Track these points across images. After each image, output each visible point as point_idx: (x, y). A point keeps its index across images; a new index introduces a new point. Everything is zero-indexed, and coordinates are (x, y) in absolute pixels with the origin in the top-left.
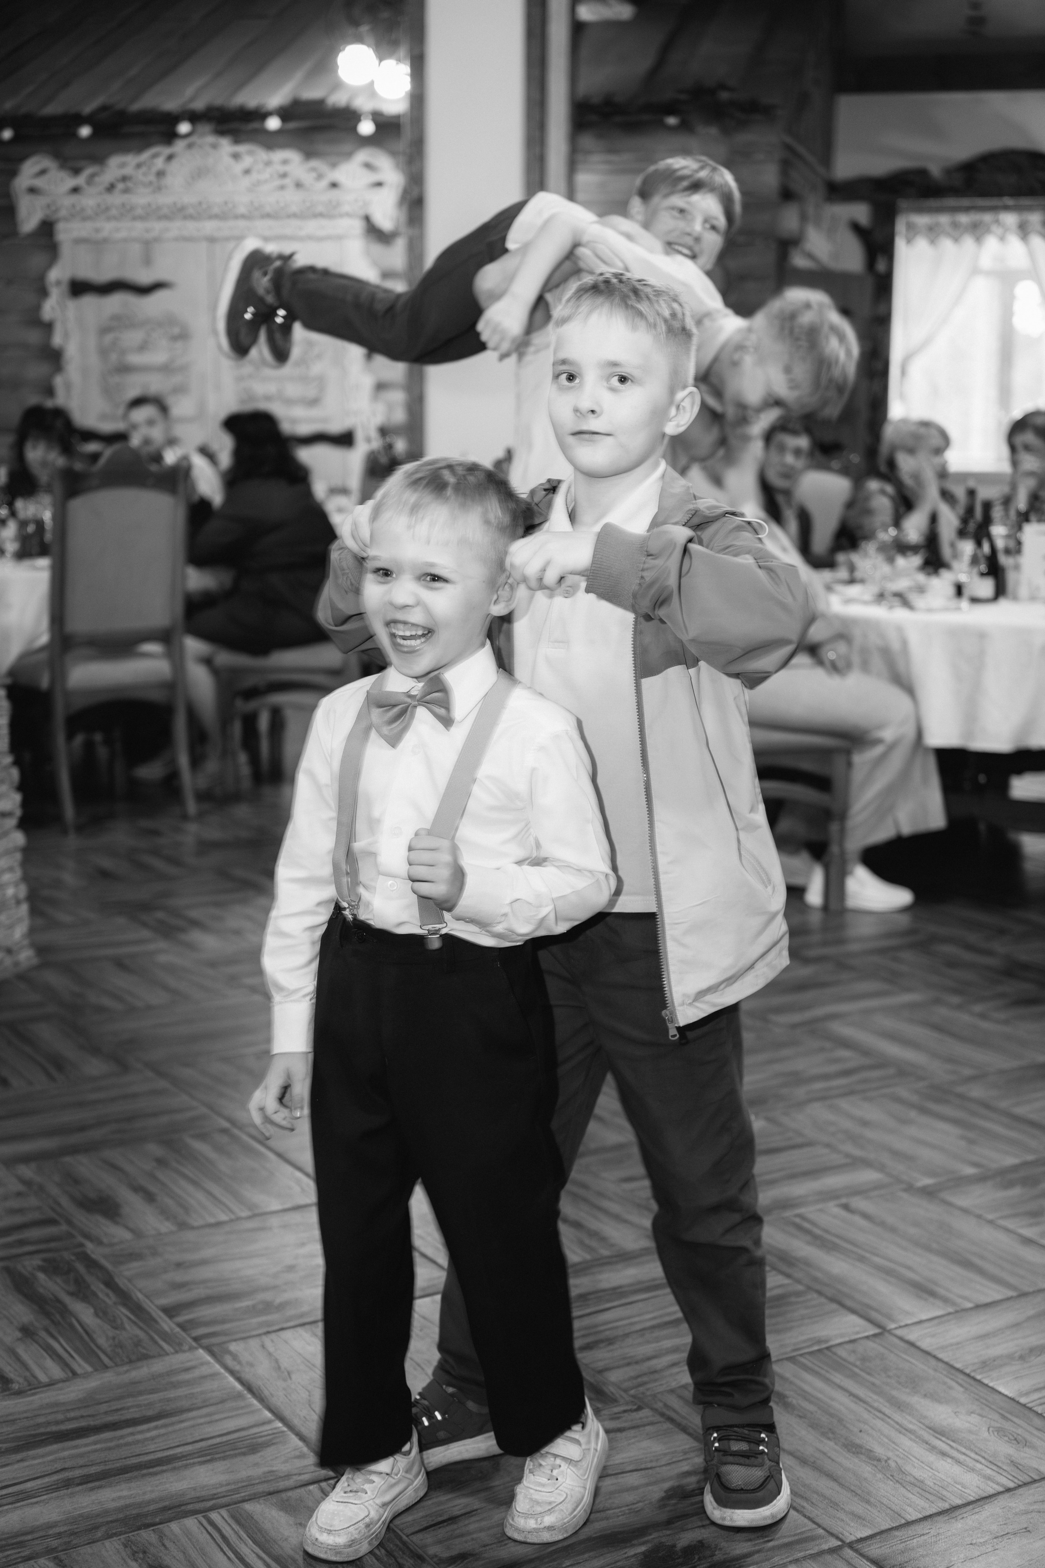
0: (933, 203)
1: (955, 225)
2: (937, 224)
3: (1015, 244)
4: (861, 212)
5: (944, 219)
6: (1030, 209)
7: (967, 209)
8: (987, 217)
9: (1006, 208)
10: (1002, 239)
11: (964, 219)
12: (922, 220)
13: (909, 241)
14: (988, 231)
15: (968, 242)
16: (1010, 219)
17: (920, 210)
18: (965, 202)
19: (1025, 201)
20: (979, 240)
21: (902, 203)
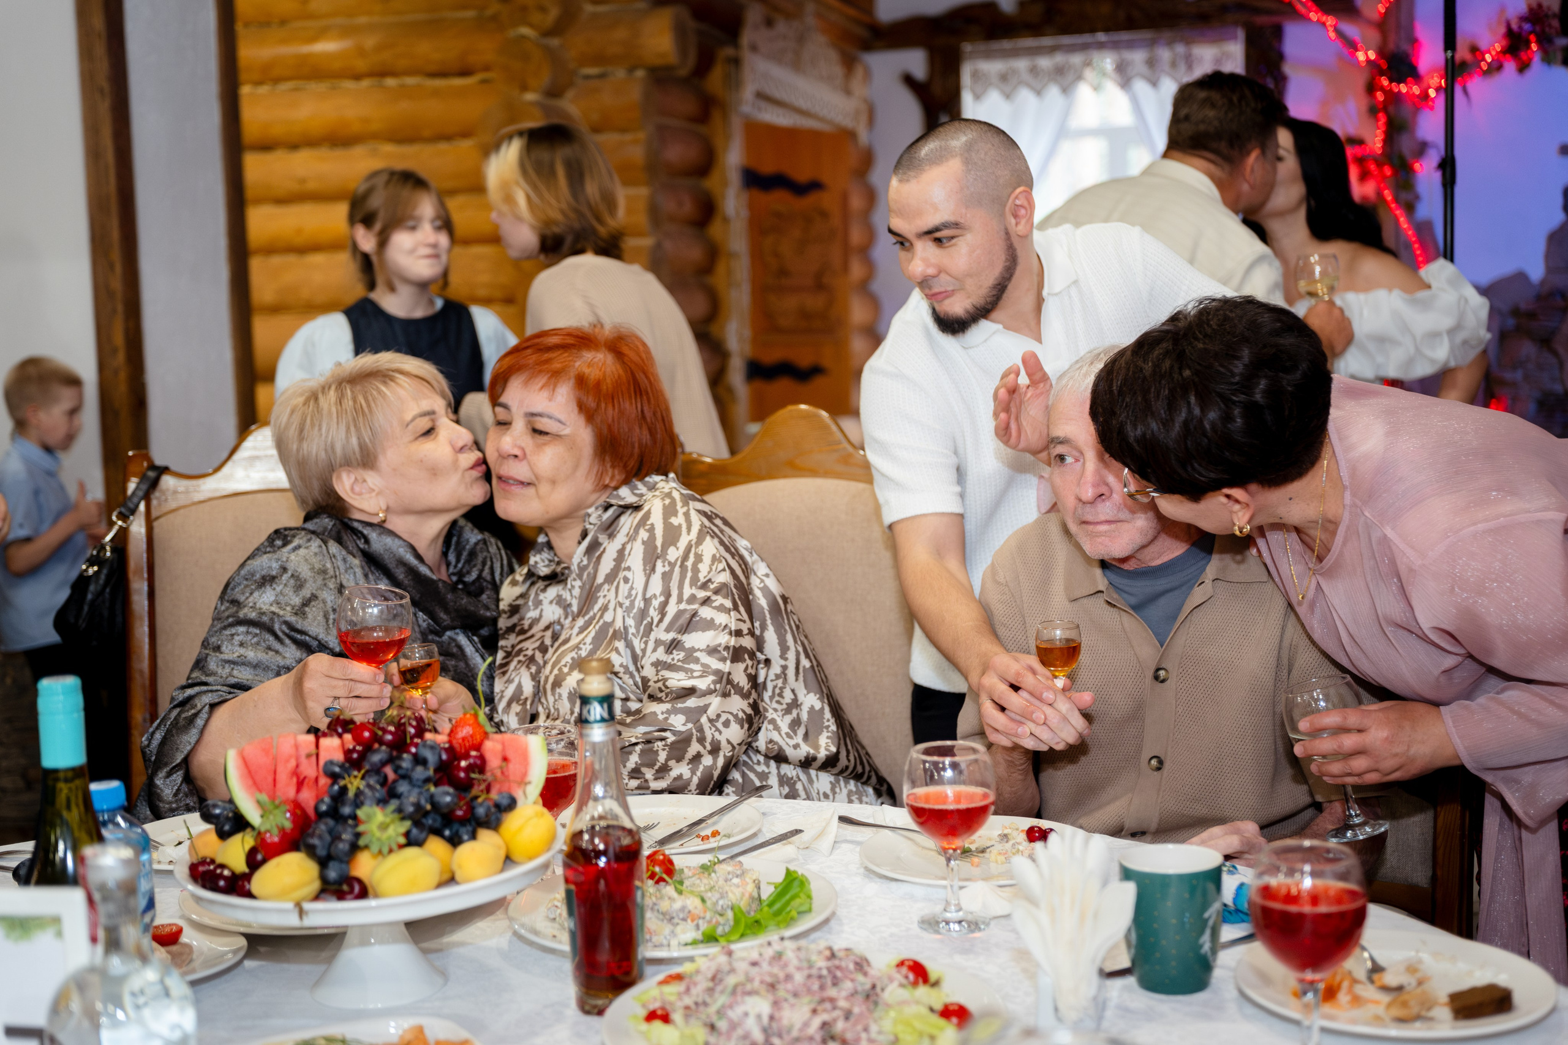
0: (1006, 44)
1: (1034, 71)
2: (1014, 72)
3: (1112, 90)
4: (916, 61)
5: (1021, 64)
6: (1131, 45)
7: (1053, 50)
8: (1076, 59)
9: (1101, 46)
10: (1097, 88)
11: (1045, 62)
12: (992, 67)
13: (977, 97)
14: (1079, 77)
15: (1053, 92)
16: (1107, 61)
17: (989, 55)
18: (1047, 41)
19: (1125, 36)
20: (1066, 90)
21: (967, 47)
